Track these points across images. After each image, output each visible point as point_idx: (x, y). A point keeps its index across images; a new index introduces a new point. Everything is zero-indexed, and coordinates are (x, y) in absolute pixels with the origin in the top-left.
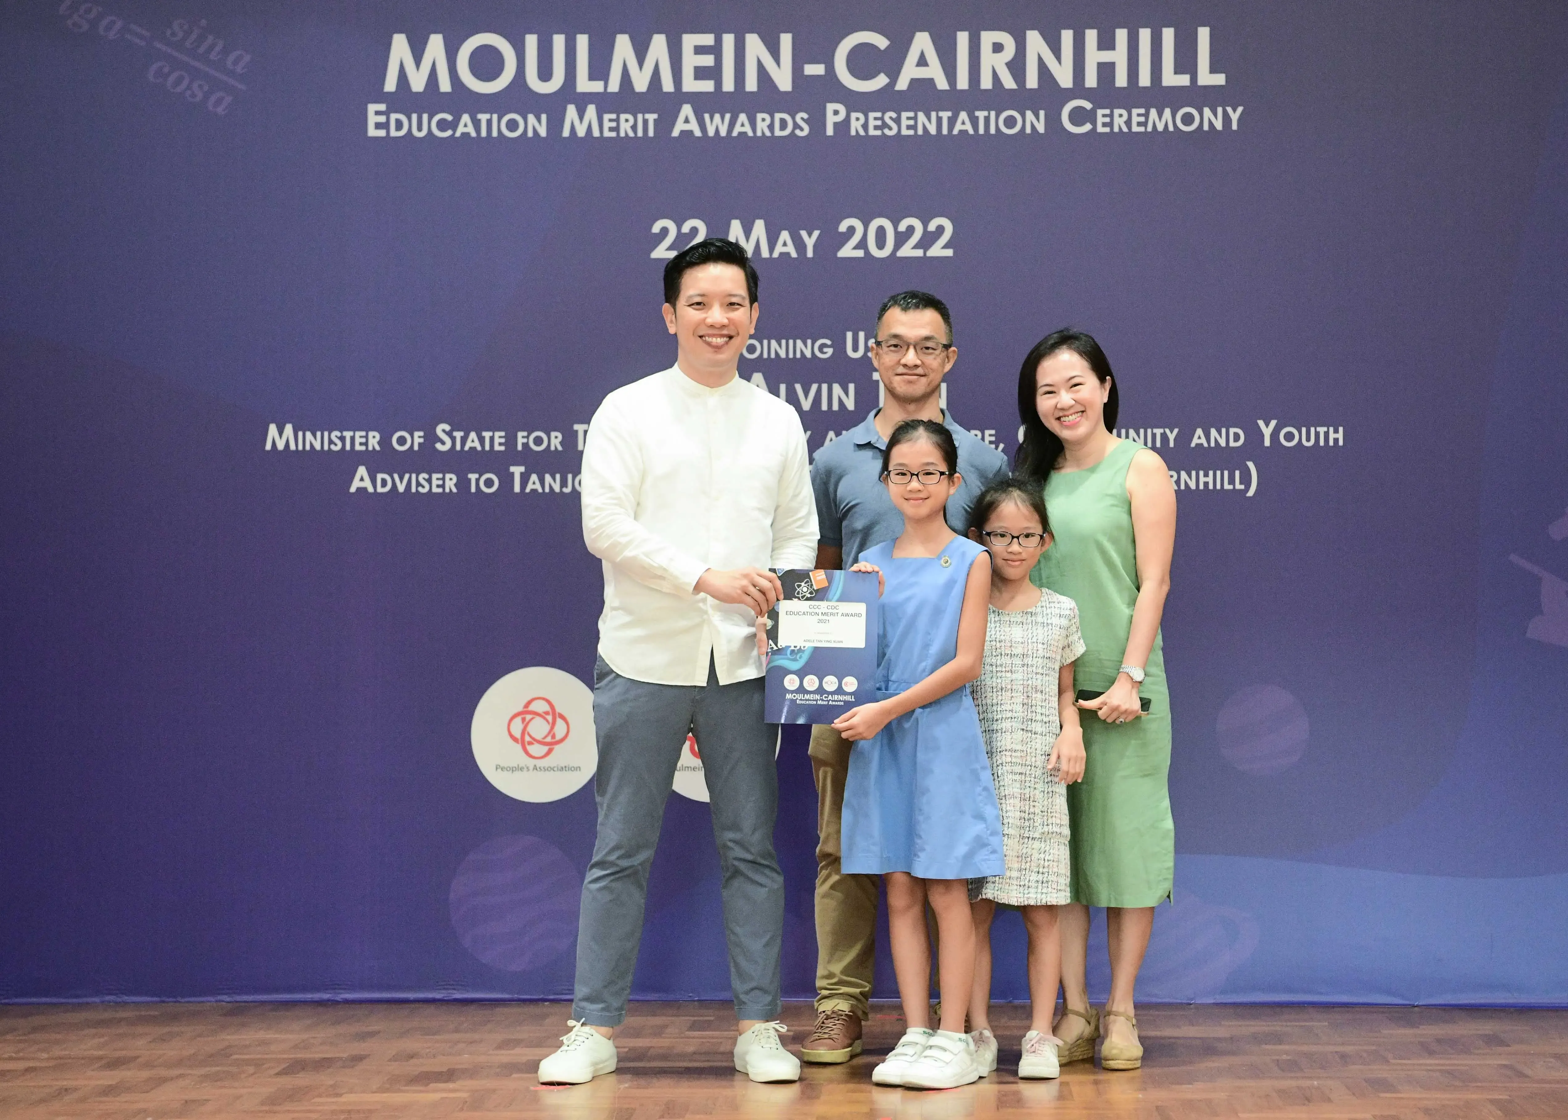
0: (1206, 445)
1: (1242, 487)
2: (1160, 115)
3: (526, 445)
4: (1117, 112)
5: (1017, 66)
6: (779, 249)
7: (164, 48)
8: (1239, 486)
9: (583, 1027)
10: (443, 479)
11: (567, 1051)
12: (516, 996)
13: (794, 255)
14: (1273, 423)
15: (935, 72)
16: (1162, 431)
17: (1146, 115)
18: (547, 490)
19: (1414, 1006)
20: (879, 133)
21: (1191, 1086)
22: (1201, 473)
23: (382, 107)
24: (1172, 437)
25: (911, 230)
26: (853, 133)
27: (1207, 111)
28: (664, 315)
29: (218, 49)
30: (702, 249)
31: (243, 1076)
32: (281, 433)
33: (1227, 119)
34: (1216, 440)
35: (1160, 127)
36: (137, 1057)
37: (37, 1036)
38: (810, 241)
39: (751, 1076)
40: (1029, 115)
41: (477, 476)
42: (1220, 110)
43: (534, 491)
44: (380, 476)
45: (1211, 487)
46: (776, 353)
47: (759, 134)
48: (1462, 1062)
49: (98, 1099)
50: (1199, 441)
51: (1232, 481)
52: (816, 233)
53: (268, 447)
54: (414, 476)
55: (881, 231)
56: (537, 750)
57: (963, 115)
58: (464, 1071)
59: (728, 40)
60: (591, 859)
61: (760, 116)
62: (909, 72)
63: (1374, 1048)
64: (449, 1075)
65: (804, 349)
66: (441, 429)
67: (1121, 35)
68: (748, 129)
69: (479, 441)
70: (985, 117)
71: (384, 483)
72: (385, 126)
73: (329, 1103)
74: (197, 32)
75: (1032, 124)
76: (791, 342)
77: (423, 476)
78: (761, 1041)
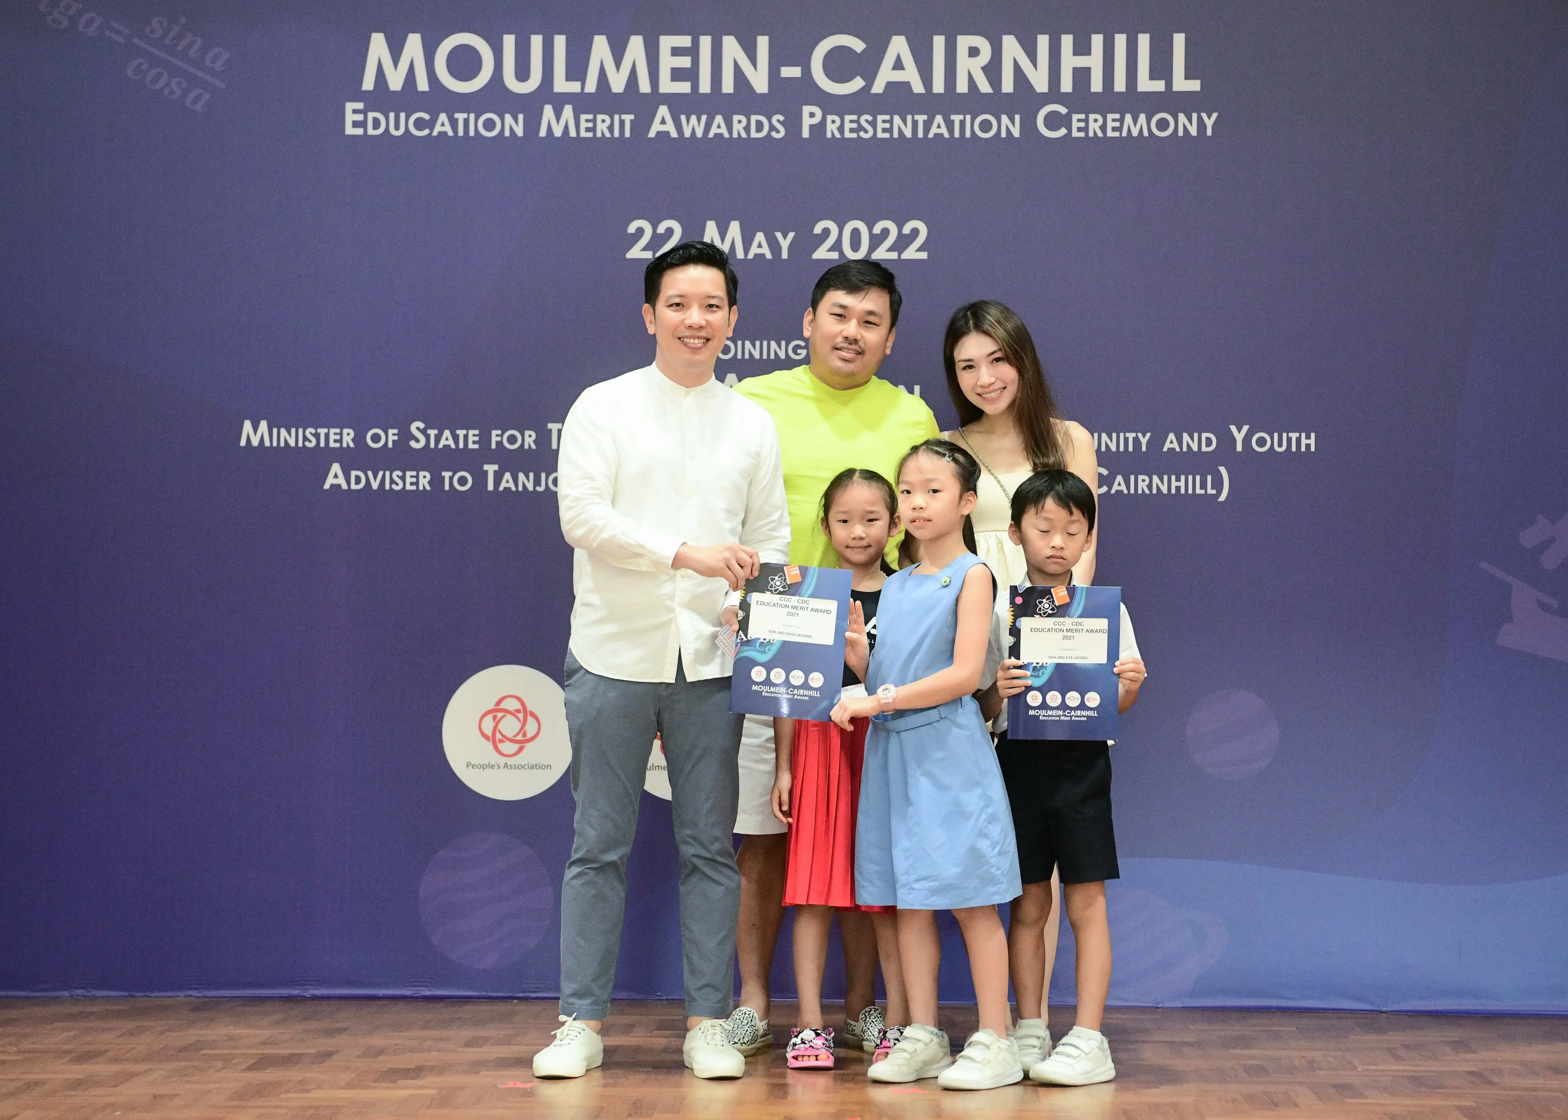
0: (1178, 449)
1: (1214, 492)
2: (1135, 121)
3: (500, 444)
4: (1092, 117)
5: (993, 70)
6: (754, 250)
7: (143, 44)
8: (1211, 491)
9: (575, 1022)
10: (417, 477)
11: (561, 1045)
12: (485, 993)
13: (769, 256)
14: (1246, 428)
15: (911, 75)
16: (1134, 435)
17: (1122, 120)
18: (520, 488)
19: (1382, 1012)
20: (854, 135)
22: (1173, 477)
23: (360, 106)
24: (1144, 441)
25: (886, 232)
26: (829, 135)
27: (1182, 117)
28: (644, 315)
29: (197, 46)
30: (683, 251)
31: (211, 1071)
32: (255, 429)
33: (1201, 125)
34: (1188, 445)
35: (1135, 133)
36: (107, 1051)
37: (9, 1029)
38: (785, 244)
39: (696, 1073)
40: (1005, 119)
41: (450, 474)
42: (1195, 116)
43: (507, 489)
44: (354, 474)
45: (1183, 491)
46: (750, 353)
47: (735, 135)
49: (67, 1093)
50: (1171, 446)
51: (1203, 486)
52: (791, 235)
53: (243, 443)
54: (388, 473)
55: (856, 233)
56: (508, 748)
57: (939, 119)
58: (432, 1069)
59: (705, 42)
60: (570, 856)
61: (736, 118)
62: (886, 75)
64: (418, 1071)
65: (778, 350)
66: (416, 426)
67: (1097, 40)
68: (724, 131)
69: (453, 439)
70: (961, 121)
71: (358, 480)
72: (362, 124)
73: (296, 1099)
74: (176, 29)
75: (1007, 128)
76: (765, 343)
77: (397, 473)
78: (708, 1037)
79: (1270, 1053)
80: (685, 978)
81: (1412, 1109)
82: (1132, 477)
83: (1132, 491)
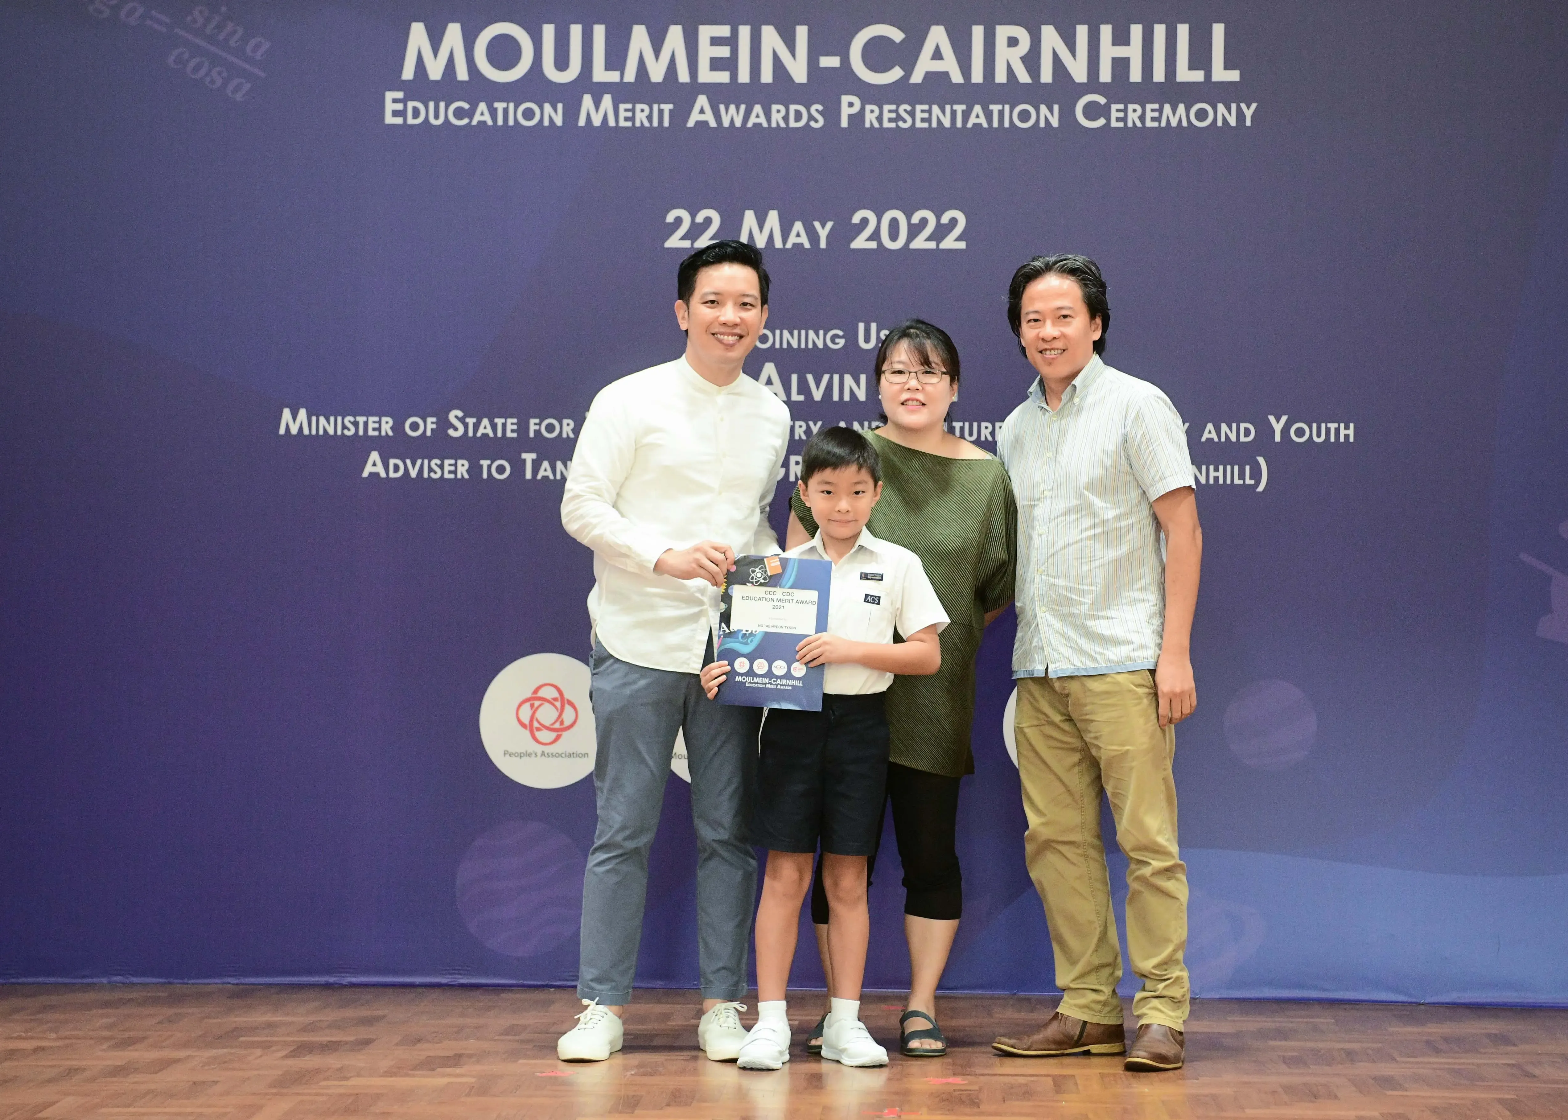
0: (1216, 440)
1: (1252, 482)
2: (1174, 111)
3: (538, 432)
4: (1131, 107)
5: (1032, 61)
6: (792, 240)
7: (183, 33)
8: (1249, 481)
9: (598, 1006)
10: (455, 465)
11: (585, 1029)
12: (521, 982)
13: (807, 245)
14: (1284, 418)
15: (950, 65)
17: (1160, 110)
19: (1420, 1004)
20: (893, 125)
22: (1212, 468)
23: (400, 95)
25: (924, 222)
26: (867, 125)
27: (1221, 107)
28: (676, 312)
29: (237, 37)
30: (719, 249)
31: (250, 1059)
32: (294, 418)
33: (1241, 116)
34: (1226, 435)
35: (1174, 123)
36: (146, 1037)
37: (50, 1016)
38: (823, 232)
39: (710, 1055)
40: (1043, 109)
41: (489, 462)
42: (1234, 106)
43: (545, 478)
44: (392, 462)
45: (1221, 481)
46: (789, 343)
47: (774, 125)
48: (1469, 1061)
49: (106, 1079)
50: (1210, 436)
51: (1242, 476)
52: (829, 225)
53: (282, 431)
54: (426, 462)
55: (894, 223)
56: (545, 736)
57: (978, 109)
58: (470, 1056)
59: (745, 32)
60: (593, 843)
61: (775, 107)
62: (924, 65)
63: (1380, 1045)
64: (456, 1060)
65: (816, 339)
66: (454, 415)
67: (1136, 31)
68: (762, 120)
69: (492, 427)
70: (999, 111)
71: (396, 468)
72: (401, 114)
73: (335, 1087)
74: (217, 19)
75: (1046, 118)
76: (803, 332)
77: (436, 462)
78: (721, 1020)
79: (1310, 1045)
80: (701, 961)
81: (1452, 1101)
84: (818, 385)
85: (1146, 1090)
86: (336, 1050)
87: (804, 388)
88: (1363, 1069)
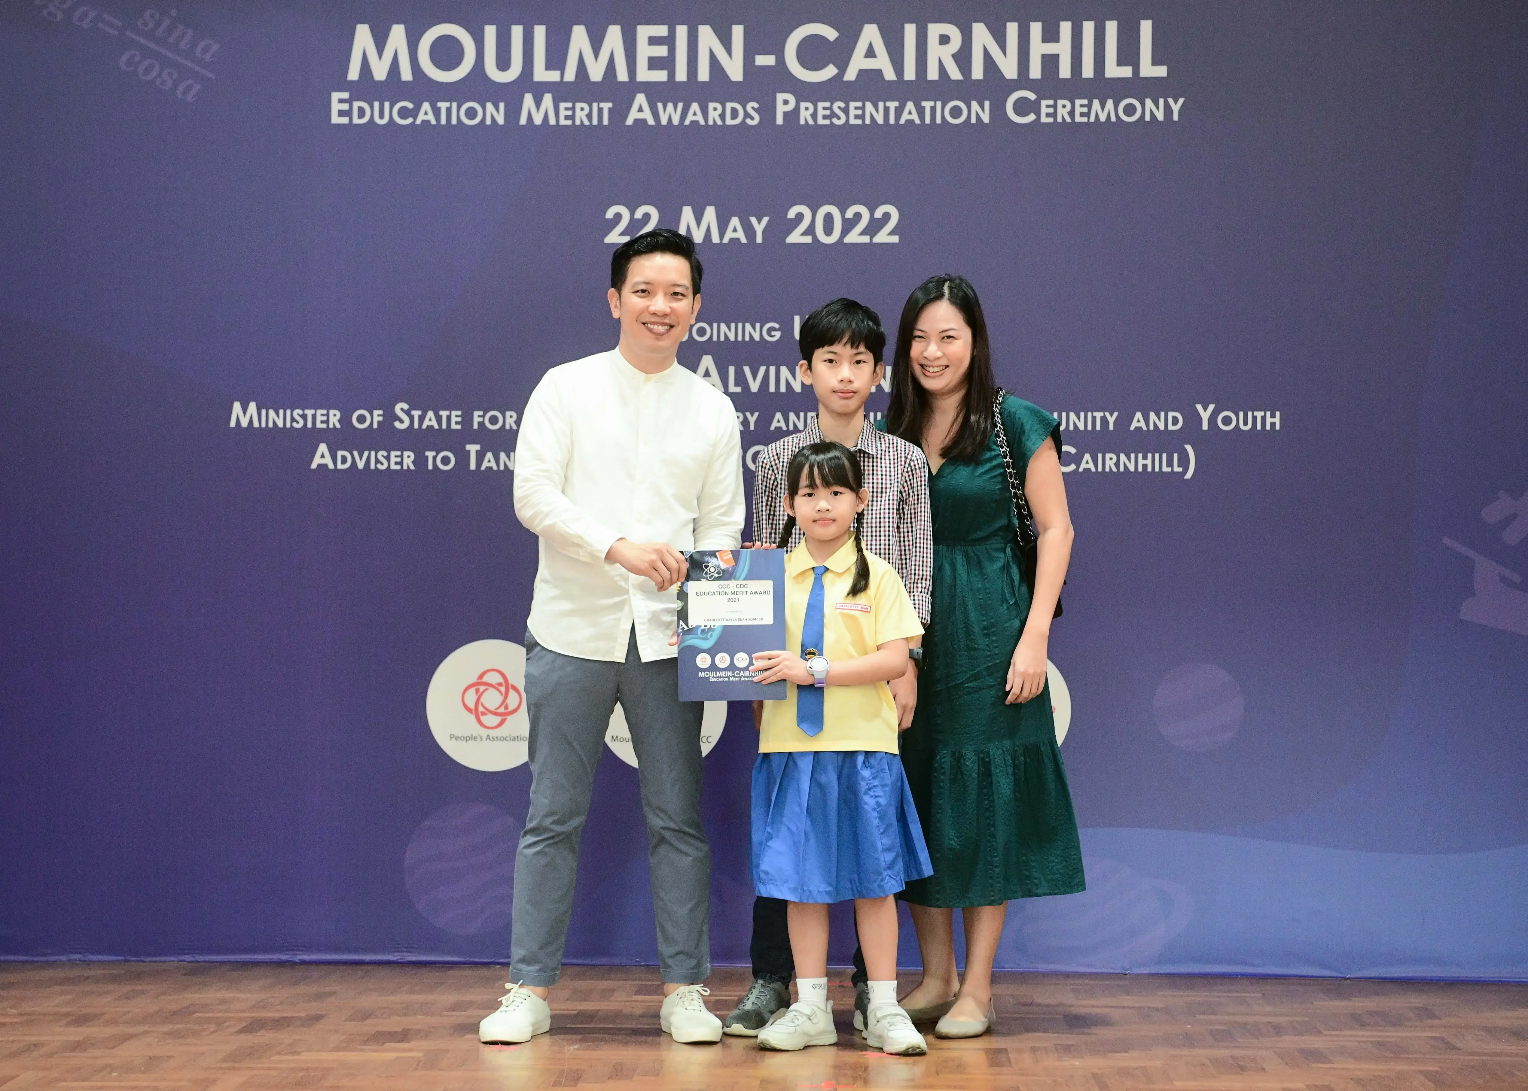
0: (1145, 428)
1: (1180, 470)
2: (1103, 107)
3: (482, 424)
4: (1060, 103)
5: (963, 58)
6: (729, 235)
7: (135, 37)
8: (1177, 469)
9: (521, 989)
10: (402, 456)
11: (506, 1011)
12: (468, 959)
13: (744, 240)
14: (1211, 407)
15: (883, 63)
16: (1101, 414)
17: (1089, 106)
18: (502, 468)
19: (1346, 979)
20: (827, 122)
21: (1126, 1054)
22: (1140, 456)
23: (346, 95)
24: (1111, 420)
25: (858, 216)
26: (802, 122)
27: (1149, 102)
28: (609, 299)
29: (188, 37)
30: (651, 239)
31: (204, 1033)
32: (245, 411)
33: (1168, 110)
34: (1155, 423)
35: (1103, 118)
36: (102, 1014)
37: (14, 992)
38: (759, 228)
39: (675, 1037)
40: (975, 105)
41: (434, 453)
42: (1161, 101)
43: (489, 469)
44: (340, 454)
45: (1149, 469)
46: (726, 335)
47: (711, 122)
48: (1393, 1035)
49: (65, 1054)
50: (1138, 425)
51: (1170, 464)
52: (765, 220)
53: (233, 424)
54: (373, 453)
55: (829, 218)
56: (491, 720)
57: (910, 105)
58: (419, 1031)
59: (682, 31)
60: (524, 826)
61: (711, 105)
62: (858, 63)
63: (1306, 1019)
64: (403, 1036)
65: (753, 332)
66: (400, 408)
67: (1066, 28)
68: (700, 118)
69: (437, 420)
70: (931, 107)
71: (344, 461)
72: (347, 113)
73: (287, 1061)
74: (167, 22)
75: (977, 114)
76: (740, 325)
77: (382, 453)
78: (685, 1003)
79: (1237, 1018)
80: (659, 945)
81: (1376, 1073)
82: (1100, 456)
83: (1100, 469)
84: (754, 376)
85: (1077, 1063)
86: (289, 1026)
87: (741, 380)
88: (1288, 1041)
